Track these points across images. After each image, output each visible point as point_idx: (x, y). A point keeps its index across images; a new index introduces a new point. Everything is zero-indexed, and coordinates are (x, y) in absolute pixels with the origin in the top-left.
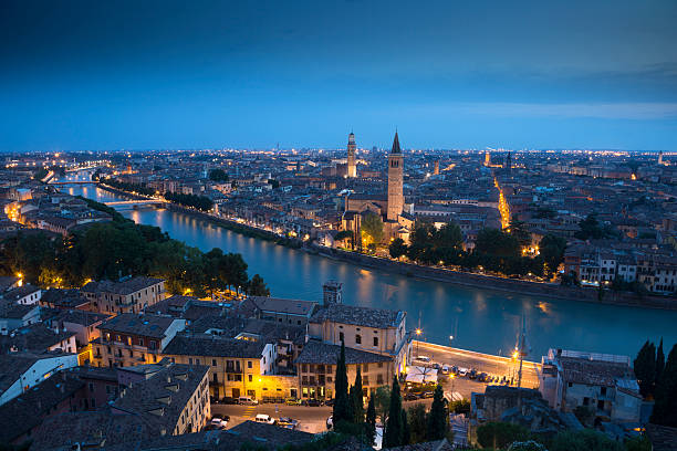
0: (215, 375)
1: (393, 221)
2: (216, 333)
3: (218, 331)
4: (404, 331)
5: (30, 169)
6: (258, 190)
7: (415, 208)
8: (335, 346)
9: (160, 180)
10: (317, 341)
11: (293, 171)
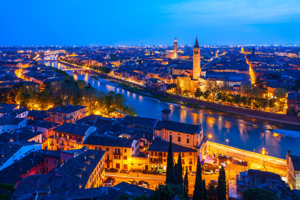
0: (108, 156)
1: (196, 80)
2: (109, 134)
3: (111, 133)
4: (202, 136)
5: (28, 53)
6: (132, 64)
7: (206, 74)
8: (168, 142)
9: (88, 59)
10: (159, 139)
11: (149, 56)
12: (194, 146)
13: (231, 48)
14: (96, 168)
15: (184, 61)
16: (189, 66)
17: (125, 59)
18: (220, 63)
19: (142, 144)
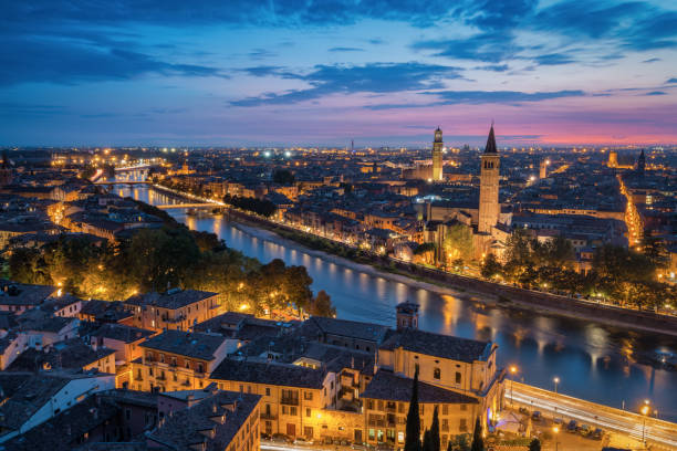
0: (268, 407)
1: (485, 234)
2: (272, 357)
3: (275, 354)
4: (494, 368)
5: (76, 166)
6: (327, 195)
7: (514, 218)
8: (408, 379)
9: (219, 181)
10: (387, 372)
11: (370, 174)
12: (472, 390)
13: (584, 156)
14: (239, 433)
15: (458, 187)
16: (469, 199)
17: (311, 181)
18: (551, 192)
19: (347, 382)
